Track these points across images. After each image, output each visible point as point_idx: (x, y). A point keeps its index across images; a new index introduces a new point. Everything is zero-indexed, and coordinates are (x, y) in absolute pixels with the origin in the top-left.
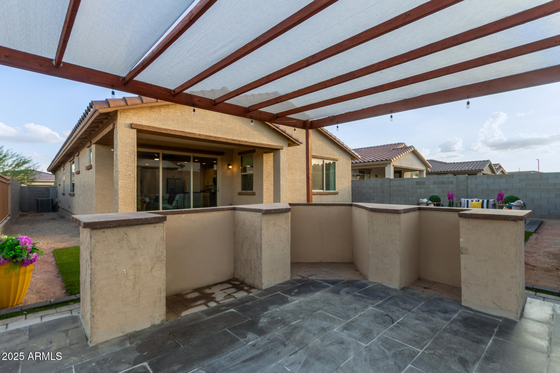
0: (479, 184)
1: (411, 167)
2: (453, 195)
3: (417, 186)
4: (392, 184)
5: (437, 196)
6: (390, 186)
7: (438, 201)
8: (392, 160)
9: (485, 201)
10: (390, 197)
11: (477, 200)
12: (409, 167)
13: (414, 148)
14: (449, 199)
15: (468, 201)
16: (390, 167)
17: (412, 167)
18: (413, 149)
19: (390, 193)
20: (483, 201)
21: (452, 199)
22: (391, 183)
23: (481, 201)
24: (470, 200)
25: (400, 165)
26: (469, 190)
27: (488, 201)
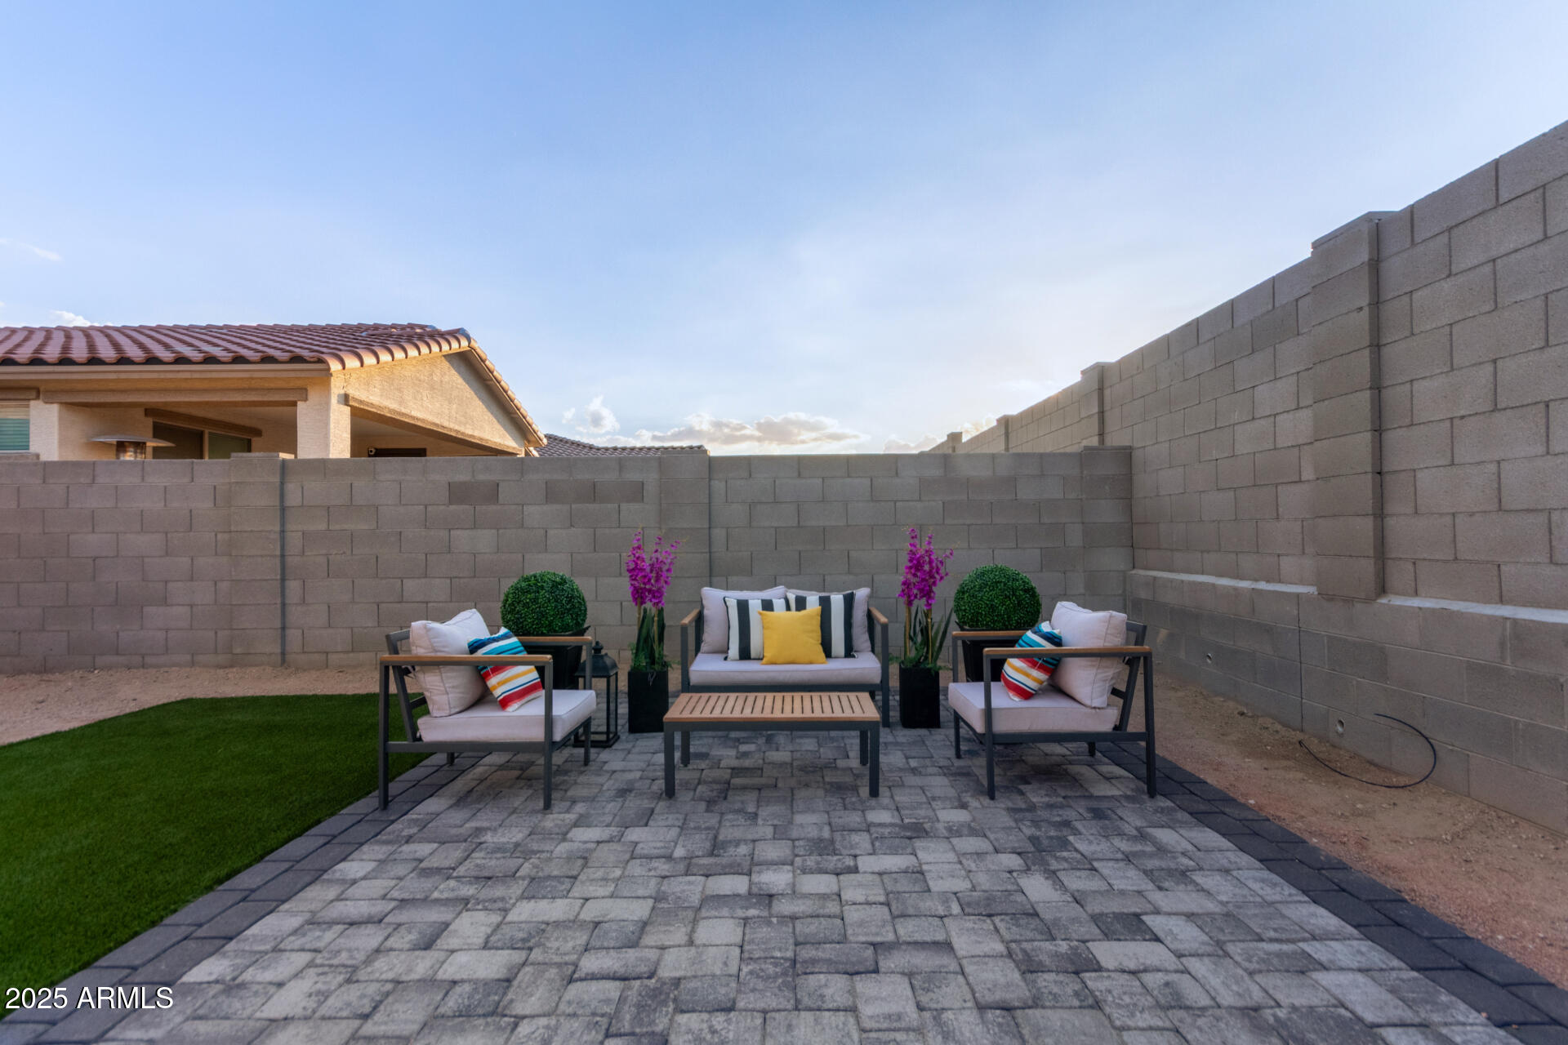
0: (761, 503)
1: (457, 427)
2: (665, 568)
3: (453, 507)
4: (293, 498)
5: (564, 581)
6: (283, 509)
7: (568, 619)
8: (335, 366)
9: (837, 600)
10: (283, 580)
11: (792, 597)
12: (446, 424)
13: (469, 339)
14: (639, 595)
15: (743, 607)
16: (328, 403)
17: (462, 429)
18: (464, 343)
19: (283, 556)
20: (825, 603)
21: (657, 595)
22: (291, 487)
23: (813, 600)
24: (755, 600)
25: (393, 405)
26: (719, 534)
27: (849, 601)
